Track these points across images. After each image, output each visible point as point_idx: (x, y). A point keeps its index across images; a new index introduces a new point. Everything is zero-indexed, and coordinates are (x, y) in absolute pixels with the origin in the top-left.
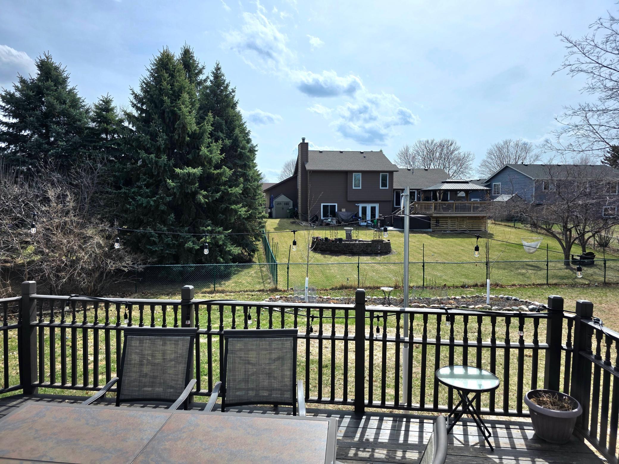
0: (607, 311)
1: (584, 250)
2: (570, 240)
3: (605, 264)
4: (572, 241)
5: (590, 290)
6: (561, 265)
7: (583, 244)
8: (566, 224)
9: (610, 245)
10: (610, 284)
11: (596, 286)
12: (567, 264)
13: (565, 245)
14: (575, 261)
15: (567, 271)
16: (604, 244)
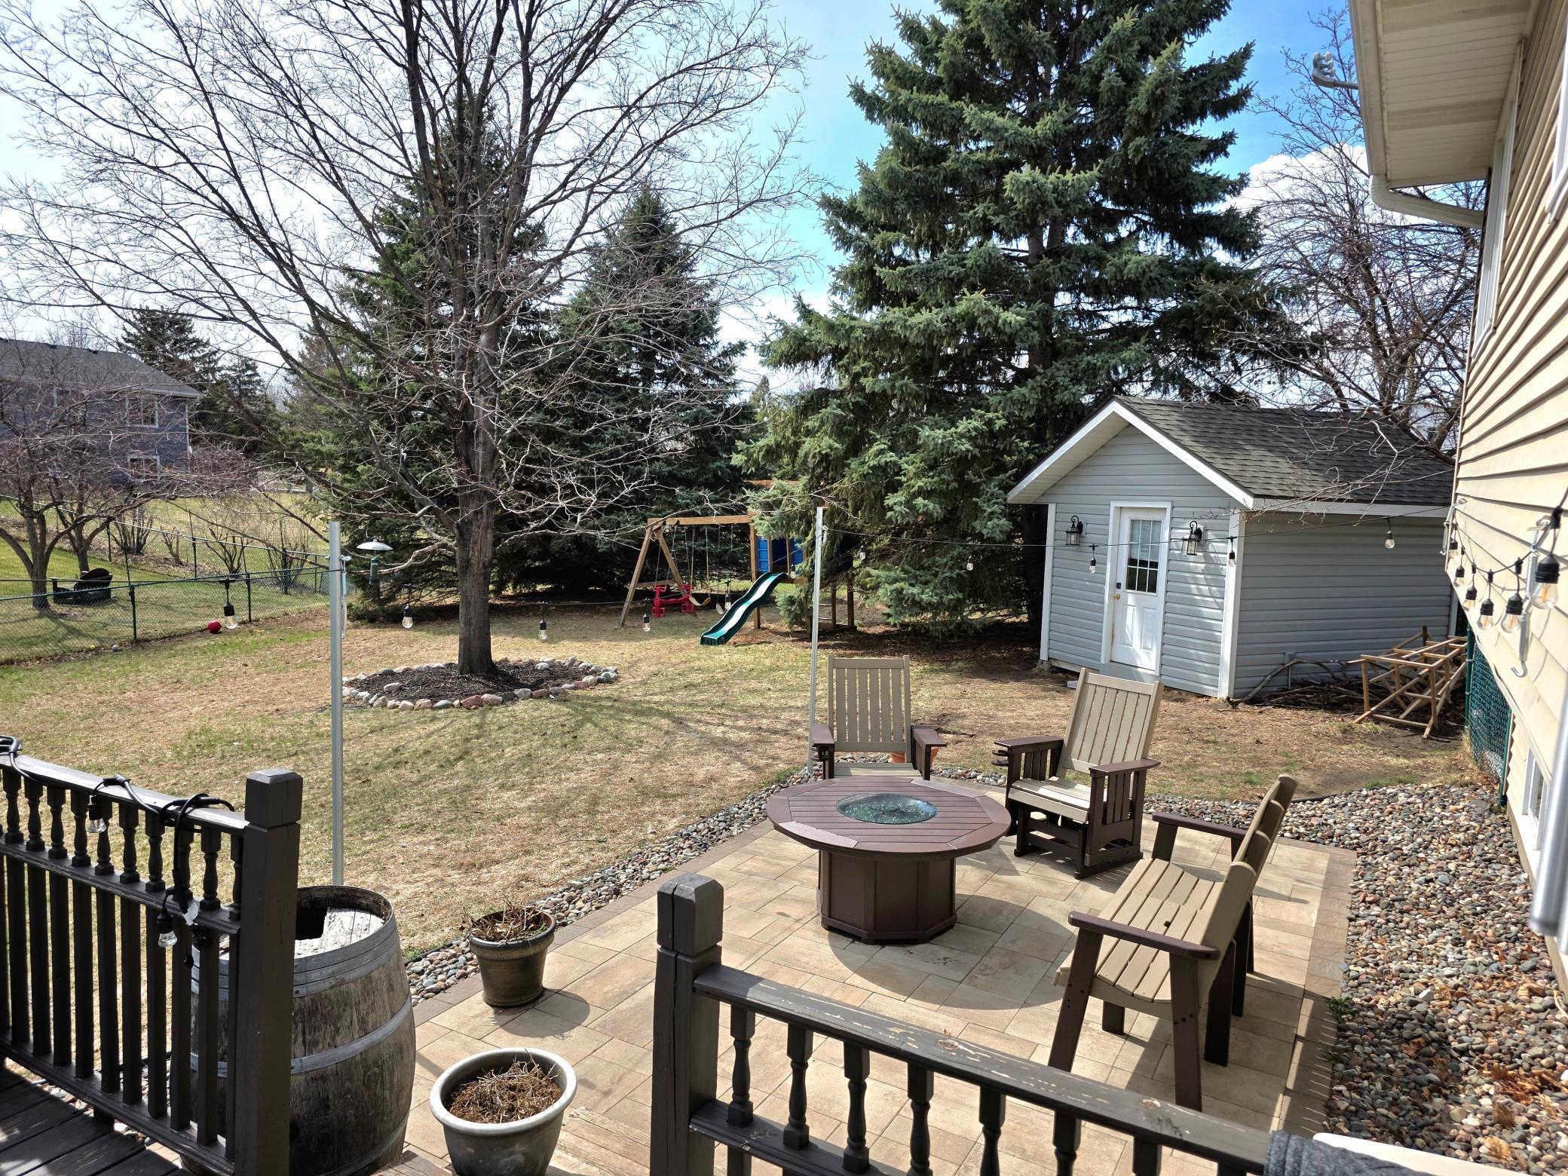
0: (135, 707)
1: (84, 565)
2: (43, 539)
3: (132, 594)
4: (49, 542)
5: (100, 664)
6: (27, 609)
7: (81, 549)
8: (29, 498)
9: (148, 547)
10: (147, 641)
11: (116, 650)
12: (41, 604)
13: (30, 556)
14: (61, 596)
15: (43, 621)
16: (132, 548)
